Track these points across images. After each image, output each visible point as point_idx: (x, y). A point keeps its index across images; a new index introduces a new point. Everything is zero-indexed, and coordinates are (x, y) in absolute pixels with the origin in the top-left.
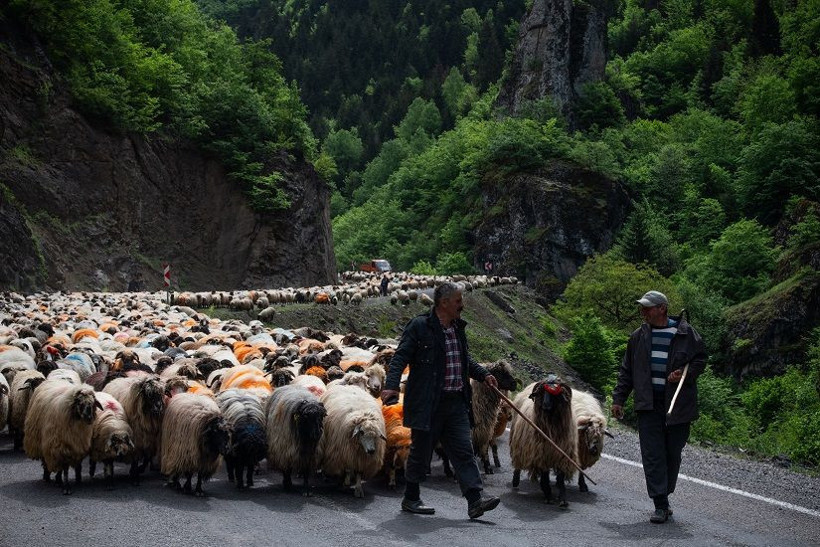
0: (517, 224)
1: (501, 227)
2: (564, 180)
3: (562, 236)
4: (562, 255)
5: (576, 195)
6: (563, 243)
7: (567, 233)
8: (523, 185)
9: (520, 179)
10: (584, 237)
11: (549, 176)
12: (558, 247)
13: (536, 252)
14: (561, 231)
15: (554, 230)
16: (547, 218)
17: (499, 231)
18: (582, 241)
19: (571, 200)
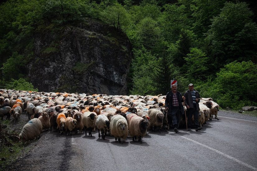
0: (68, 59)
1: (54, 62)
2: (99, 31)
3: (102, 69)
4: (101, 82)
5: (108, 42)
6: (103, 74)
7: (105, 67)
8: (71, 33)
9: (69, 29)
10: (116, 70)
11: (88, 28)
12: (99, 76)
13: (85, 80)
14: (101, 65)
15: (97, 65)
16: (91, 56)
17: (53, 65)
18: (115, 73)
19: (106, 45)
